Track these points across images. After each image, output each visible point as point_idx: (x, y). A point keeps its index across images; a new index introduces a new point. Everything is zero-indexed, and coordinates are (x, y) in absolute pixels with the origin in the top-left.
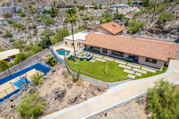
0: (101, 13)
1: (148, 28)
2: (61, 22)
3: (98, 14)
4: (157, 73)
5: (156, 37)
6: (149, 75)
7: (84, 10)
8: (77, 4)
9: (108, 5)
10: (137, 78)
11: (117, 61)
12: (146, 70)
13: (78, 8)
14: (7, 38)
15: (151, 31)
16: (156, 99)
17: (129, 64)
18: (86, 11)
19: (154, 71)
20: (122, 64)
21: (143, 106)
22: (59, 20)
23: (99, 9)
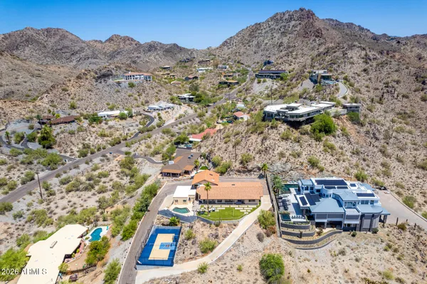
0: (134, 124)
1: (236, 168)
2: (73, 157)
3: (131, 128)
4: (258, 207)
5: (244, 176)
6: (254, 209)
7: (100, 123)
8: (78, 110)
9: (138, 107)
10: (249, 213)
11: (232, 206)
12: (251, 207)
13: (87, 119)
14: (4, 214)
15: (239, 171)
16: (263, 219)
17: (240, 206)
18: (106, 124)
19: (255, 206)
20: (236, 207)
21: (258, 225)
22: (66, 152)
23: (128, 119)
